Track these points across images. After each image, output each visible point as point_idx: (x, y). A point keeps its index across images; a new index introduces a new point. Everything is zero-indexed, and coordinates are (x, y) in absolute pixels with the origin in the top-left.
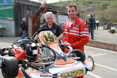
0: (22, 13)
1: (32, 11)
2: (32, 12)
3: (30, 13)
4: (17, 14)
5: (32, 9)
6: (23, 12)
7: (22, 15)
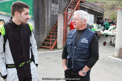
0: (45, 8)
1: (58, 5)
2: (58, 7)
3: (56, 8)
4: (38, 9)
5: (59, 2)
6: (46, 6)
7: (45, 10)
